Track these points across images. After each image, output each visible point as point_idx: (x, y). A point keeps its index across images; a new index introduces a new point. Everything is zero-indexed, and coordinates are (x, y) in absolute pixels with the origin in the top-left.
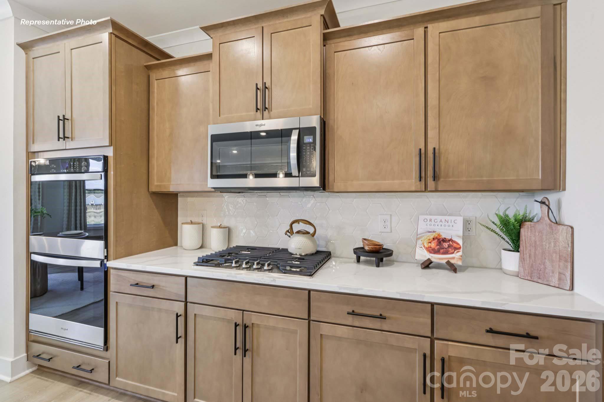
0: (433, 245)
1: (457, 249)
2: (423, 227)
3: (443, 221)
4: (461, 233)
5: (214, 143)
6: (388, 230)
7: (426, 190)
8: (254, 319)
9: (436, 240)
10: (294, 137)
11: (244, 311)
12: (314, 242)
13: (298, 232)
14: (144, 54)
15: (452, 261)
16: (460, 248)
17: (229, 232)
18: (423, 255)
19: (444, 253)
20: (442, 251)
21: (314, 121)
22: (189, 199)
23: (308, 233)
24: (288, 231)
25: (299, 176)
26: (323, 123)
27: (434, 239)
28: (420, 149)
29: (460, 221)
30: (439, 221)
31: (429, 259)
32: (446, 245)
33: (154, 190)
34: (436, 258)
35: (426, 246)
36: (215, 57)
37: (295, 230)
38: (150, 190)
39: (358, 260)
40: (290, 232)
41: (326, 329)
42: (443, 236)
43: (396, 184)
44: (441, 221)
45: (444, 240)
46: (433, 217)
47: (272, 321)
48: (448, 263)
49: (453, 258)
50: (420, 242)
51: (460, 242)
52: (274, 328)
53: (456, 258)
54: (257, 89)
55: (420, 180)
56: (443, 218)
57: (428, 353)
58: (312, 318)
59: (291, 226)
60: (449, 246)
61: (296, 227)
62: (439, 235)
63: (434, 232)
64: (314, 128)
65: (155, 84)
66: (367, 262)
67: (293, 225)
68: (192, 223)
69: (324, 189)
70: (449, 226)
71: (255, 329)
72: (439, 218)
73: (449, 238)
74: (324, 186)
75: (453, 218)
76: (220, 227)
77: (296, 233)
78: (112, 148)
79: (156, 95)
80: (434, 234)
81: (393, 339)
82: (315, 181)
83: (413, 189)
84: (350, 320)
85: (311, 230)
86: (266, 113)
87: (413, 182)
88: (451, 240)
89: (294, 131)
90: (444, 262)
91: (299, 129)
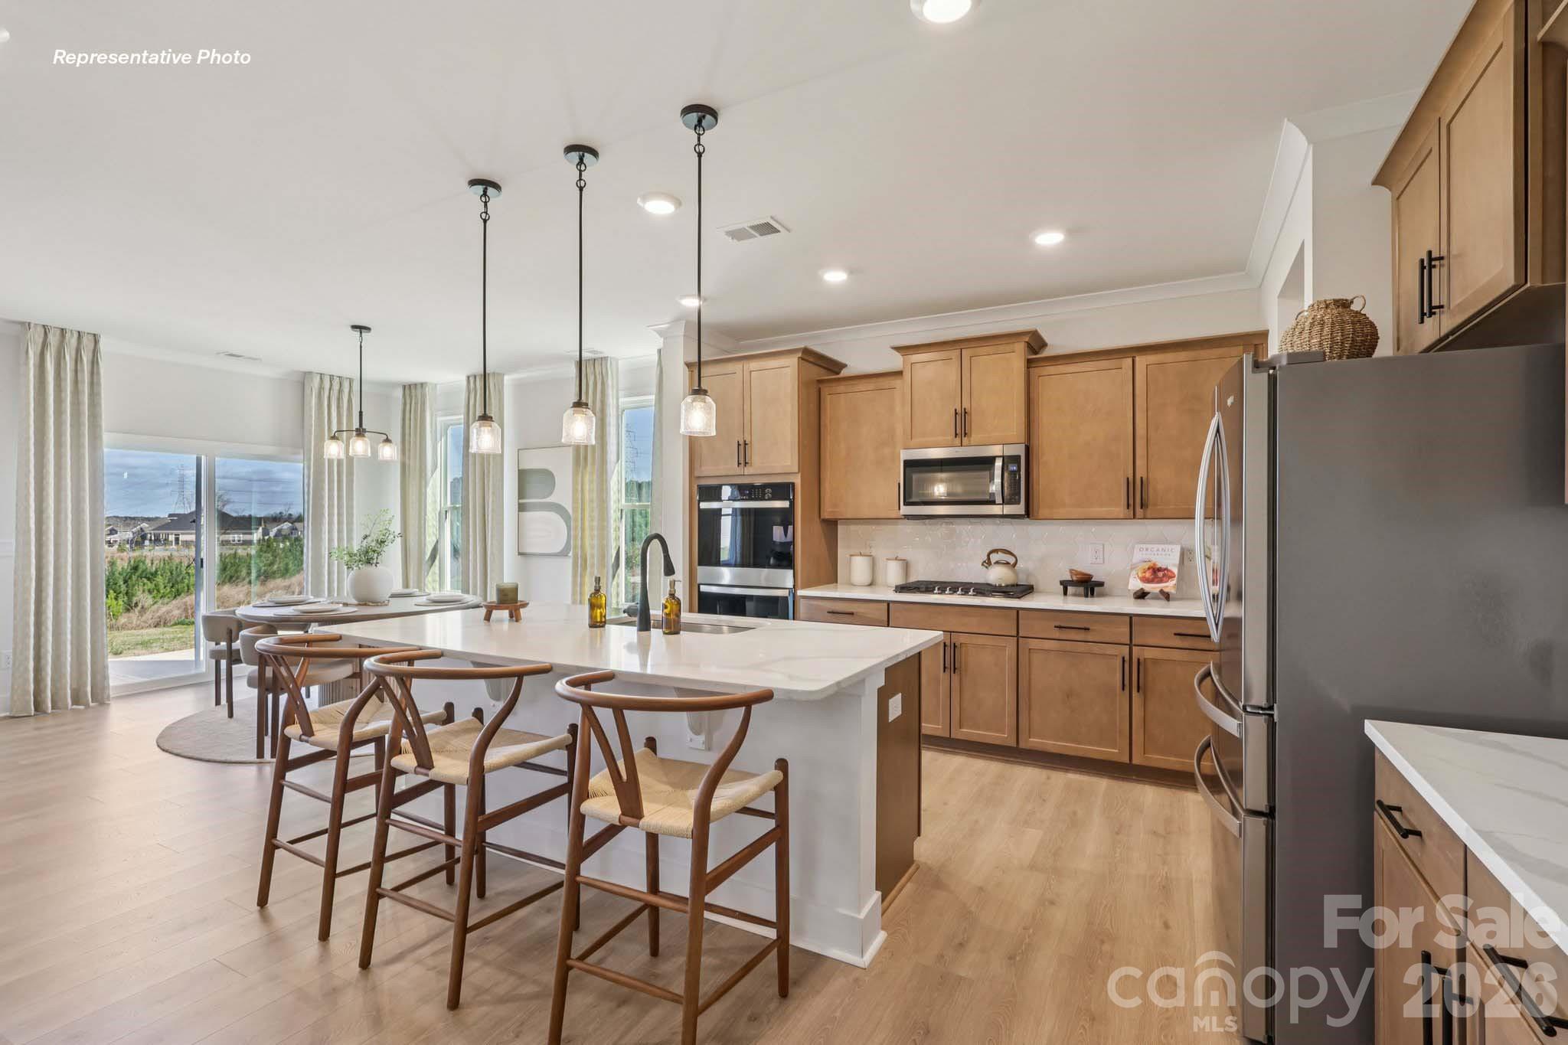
0: (1148, 575)
1: (1172, 577)
2: (1138, 556)
3: (1160, 549)
4: (1177, 561)
5: (907, 469)
6: (1100, 561)
7: (1134, 517)
8: (962, 639)
9: (1151, 570)
10: (999, 463)
11: (951, 632)
12: (1016, 574)
13: (997, 563)
14: (817, 367)
15: (1166, 590)
16: (1174, 577)
17: (906, 566)
18: (1136, 584)
19: (1158, 582)
20: (1156, 580)
21: (1019, 450)
22: (853, 528)
23: (1008, 563)
24: (985, 562)
25: (1002, 504)
26: (1028, 449)
27: (1149, 569)
28: (1128, 479)
29: (1177, 549)
30: (1155, 549)
31: (1142, 589)
32: (1160, 574)
33: (827, 517)
34: (1148, 587)
35: (1140, 575)
36: (907, 375)
37: (993, 561)
38: (822, 517)
39: (1065, 593)
40: (988, 563)
41: (1034, 644)
42: (1159, 565)
43: (1102, 511)
44: (1158, 550)
45: (1160, 570)
46: (1149, 546)
47: (980, 640)
48: (1162, 592)
49: (1167, 587)
50: (1134, 572)
51: (1175, 571)
52: (983, 646)
53: (1169, 586)
54: (956, 413)
55: (1128, 508)
56: (1161, 547)
57: (1127, 658)
58: (1020, 635)
59: (989, 555)
60: (1164, 575)
61: (994, 557)
62: (1154, 564)
63: (1149, 561)
64: (1019, 456)
65: (828, 400)
66: (1075, 595)
67: (991, 556)
68: (861, 555)
69: (1028, 517)
70: (1166, 555)
71: (964, 649)
72: (1156, 547)
73: (1164, 567)
74: (1028, 514)
75: (1170, 547)
76: (896, 559)
77: (995, 563)
78: (800, 475)
79: (828, 411)
80: (1149, 563)
81: (1096, 648)
82: (1019, 509)
83: (1122, 516)
84: (1057, 634)
85: (1012, 560)
86: (965, 440)
87: (1120, 510)
88: (1166, 569)
89: (997, 459)
90: (1157, 591)
91: (1003, 457)
